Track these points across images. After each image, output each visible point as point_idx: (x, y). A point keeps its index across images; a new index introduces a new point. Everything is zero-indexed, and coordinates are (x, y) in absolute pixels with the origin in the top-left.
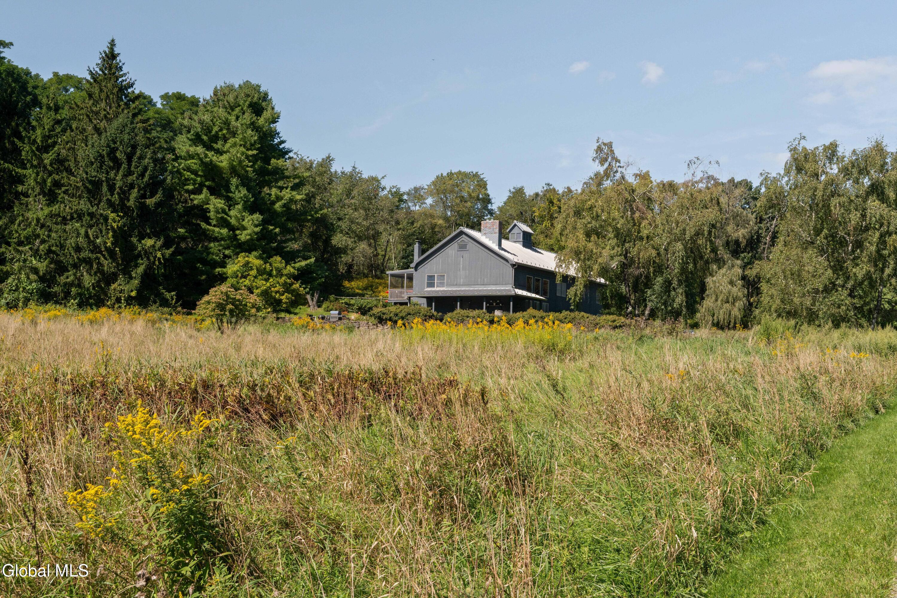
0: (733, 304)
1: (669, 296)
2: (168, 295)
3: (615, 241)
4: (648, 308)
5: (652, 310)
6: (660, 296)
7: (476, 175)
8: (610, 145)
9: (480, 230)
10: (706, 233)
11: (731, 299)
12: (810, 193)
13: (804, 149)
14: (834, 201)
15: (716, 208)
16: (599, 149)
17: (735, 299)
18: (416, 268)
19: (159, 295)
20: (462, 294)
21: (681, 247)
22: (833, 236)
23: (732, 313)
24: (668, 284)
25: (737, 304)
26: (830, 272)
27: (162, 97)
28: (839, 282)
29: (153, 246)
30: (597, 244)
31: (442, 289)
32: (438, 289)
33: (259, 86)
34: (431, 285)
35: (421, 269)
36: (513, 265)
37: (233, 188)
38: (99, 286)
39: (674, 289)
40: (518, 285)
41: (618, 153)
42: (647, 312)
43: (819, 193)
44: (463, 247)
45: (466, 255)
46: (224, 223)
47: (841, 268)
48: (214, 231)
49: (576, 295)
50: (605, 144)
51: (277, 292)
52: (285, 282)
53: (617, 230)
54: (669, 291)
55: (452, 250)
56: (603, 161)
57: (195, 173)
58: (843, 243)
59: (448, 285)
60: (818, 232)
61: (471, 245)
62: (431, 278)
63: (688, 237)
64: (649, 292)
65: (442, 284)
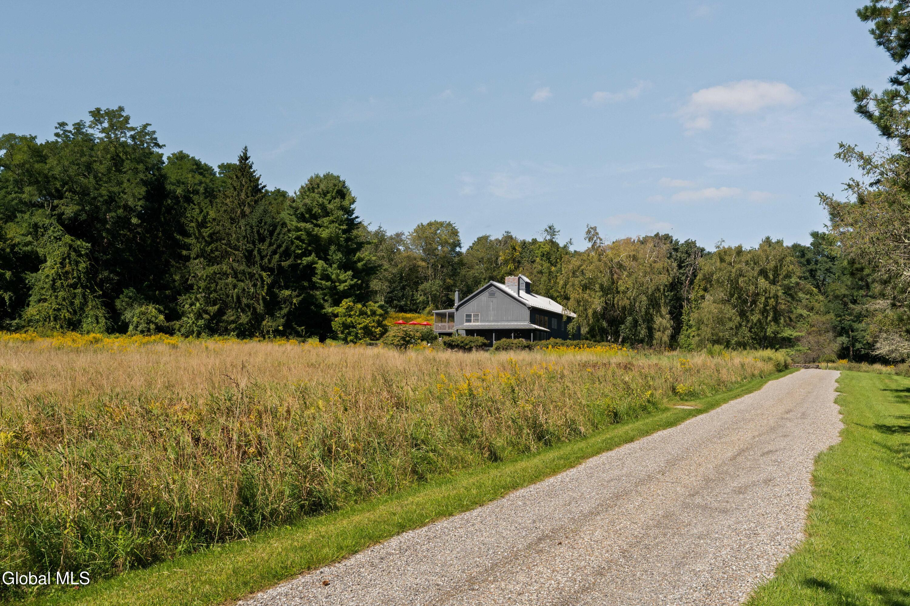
0: (663, 332)
1: (636, 330)
2: (299, 329)
3: (601, 293)
4: (621, 337)
5: (624, 338)
6: (630, 330)
7: (449, 224)
8: (595, 229)
9: (503, 283)
10: (662, 290)
11: (661, 329)
12: (728, 274)
13: (724, 247)
14: (741, 280)
15: (667, 274)
16: (589, 232)
17: (665, 329)
18: (457, 309)
19: (293, 329)
20: (497, 328)
21: (645, 298)
22: (740, 297)
23: (663, 339)
24: (636, 322)
25: (666, 333)
26: (738, 318)
27: (219, 167)
28: (744, 323)
29: (290, 295)
30: (590, 295)
31: (477, 324)
32: (474, 324)
33: (338, 177)
34: (469, 321)
35: (461, 310)
36: (529, 308)
37: (330, 253)
38: (251, 322)
39: (640, 325)
40: (532, 321)
41: (601, 235)
42: (620, 340)
43: (733, 275)
44: (492, 295)
45: (495, 300)
46: (326, 277)
47: (744, 315)
48: (321, 284)
49: (573, 328)
50: (591, 228)
51: (372, 327)
52: (379, 320)
53: (602, 287)
54: (637, 326)
55: (484, 297)
56: (590, 239)
57: (302, 241)
58: (745, 302)
59: (481, 321)
60: (732, 295)
61: (498, 293)
62: (469, 316)
63: (650, 292)
64: (623, 326)
65: (477, 320)
